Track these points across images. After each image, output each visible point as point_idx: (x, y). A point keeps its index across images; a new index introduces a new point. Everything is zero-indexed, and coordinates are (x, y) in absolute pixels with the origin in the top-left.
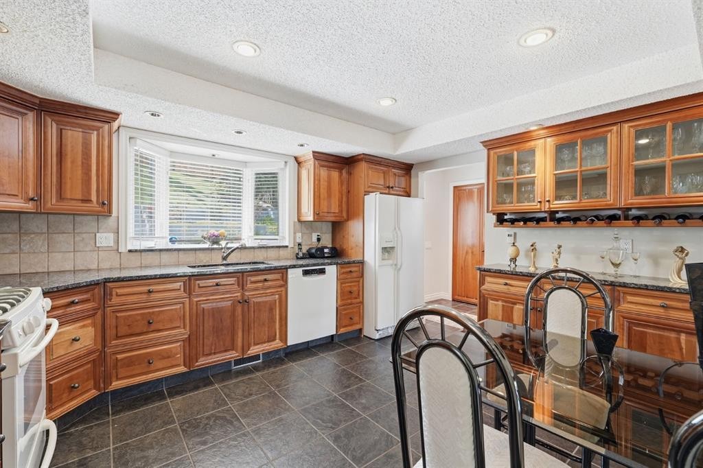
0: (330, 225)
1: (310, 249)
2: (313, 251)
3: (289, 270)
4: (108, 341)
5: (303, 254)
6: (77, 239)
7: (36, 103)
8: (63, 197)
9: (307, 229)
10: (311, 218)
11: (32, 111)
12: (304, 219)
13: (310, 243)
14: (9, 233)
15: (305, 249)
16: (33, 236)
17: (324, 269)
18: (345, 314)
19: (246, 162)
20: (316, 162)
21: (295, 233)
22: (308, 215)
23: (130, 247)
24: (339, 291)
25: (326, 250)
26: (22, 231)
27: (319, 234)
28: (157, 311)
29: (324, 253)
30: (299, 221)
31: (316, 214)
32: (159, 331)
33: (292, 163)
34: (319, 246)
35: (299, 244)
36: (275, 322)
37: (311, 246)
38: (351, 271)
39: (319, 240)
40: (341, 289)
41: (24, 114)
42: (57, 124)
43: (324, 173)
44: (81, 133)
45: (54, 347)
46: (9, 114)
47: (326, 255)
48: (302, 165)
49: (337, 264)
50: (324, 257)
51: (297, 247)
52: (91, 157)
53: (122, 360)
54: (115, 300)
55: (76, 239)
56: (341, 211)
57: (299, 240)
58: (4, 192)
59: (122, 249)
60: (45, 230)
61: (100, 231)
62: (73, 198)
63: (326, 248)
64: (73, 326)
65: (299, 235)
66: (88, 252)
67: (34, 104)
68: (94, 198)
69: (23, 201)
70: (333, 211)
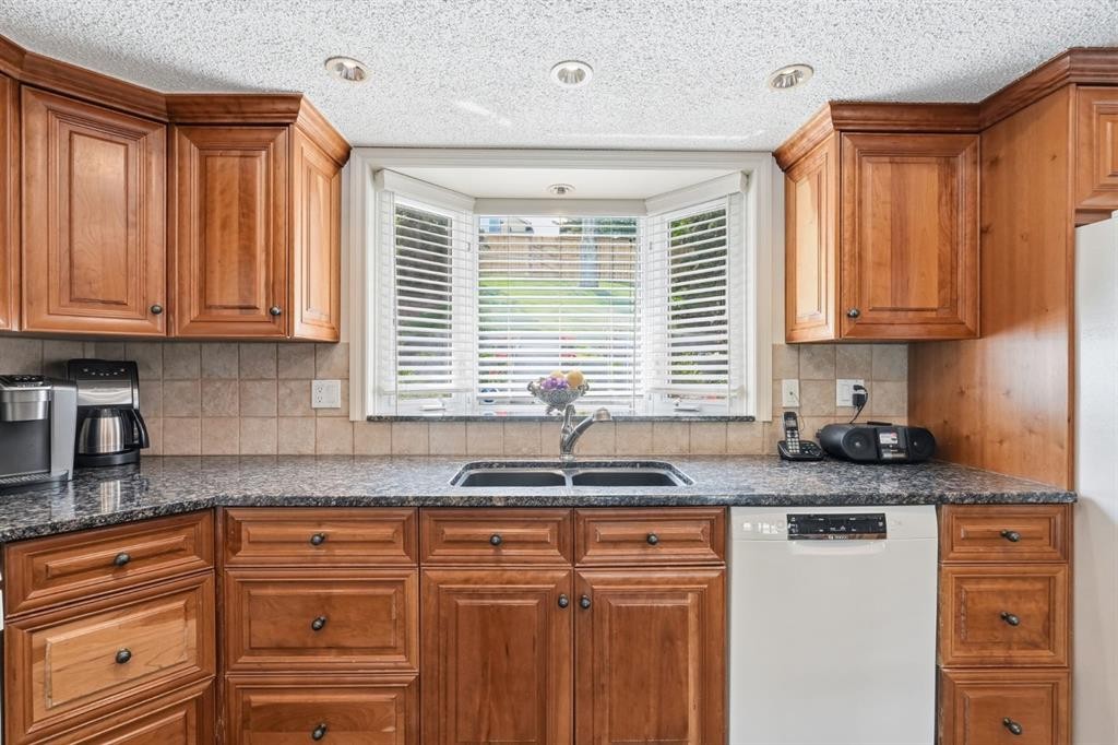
0: (900, 355)
1: (828, 428)
2: (839, 437)
3: (734, 510)
4: (231, 657)
5: (802, 444)
6: (283, 391)
7: (161, 110)
8: (208, 303)
9: (818, 367)
10: (829, 333)
11: (155, 128)
12: (806, 335)
13: (827, 409)
14: (188, 379)
15: (808, 430)
16: (218, 385)
17: (882, 517)
18: (978, 703)
19: (644, 200)
20: (847, 142)
21: (776, 380)
22: (818, 320)
23: (370, 412)
24: (950, 610)
25: (886, 438)
26: (205, 376)
27: (861, 383)
28: (340, 596)
29: (879, 448)
30: (790, 342)
31: (849, 315)
32: (343, 650)
33: (767, 171)
34: (858, 421)
35: (789, 415)
36: (682, 683)
37: (832, 421)
38: (1007, 535)
39: (859, 401)
40: (960, 602)
41: (137, 136)
42: (200, 149)
43: (876, 176)
44: (237, 160)
45: (55, 677)
46: (108, 137)
47: (887, 455)
48: (796, 172)
49: (939, 502)
50: (878, 461)
51: (781, 421)
52: (254, 211)
53: (260, 709)
54: (245, 554)
55: (280, 392)
56: (952, 303)
57: (789, 401)
58: (93, 297)
59: (356, 416)
60: (235, 374)
61: (320, 375)
62: (225, 304)
63: (888, 428)
64: (122, 620)
65: (790, 385)
66: (300, 420)
67: (156, 111)
68: (261, 302)
69: (137, 315)
70: (913, 305)
